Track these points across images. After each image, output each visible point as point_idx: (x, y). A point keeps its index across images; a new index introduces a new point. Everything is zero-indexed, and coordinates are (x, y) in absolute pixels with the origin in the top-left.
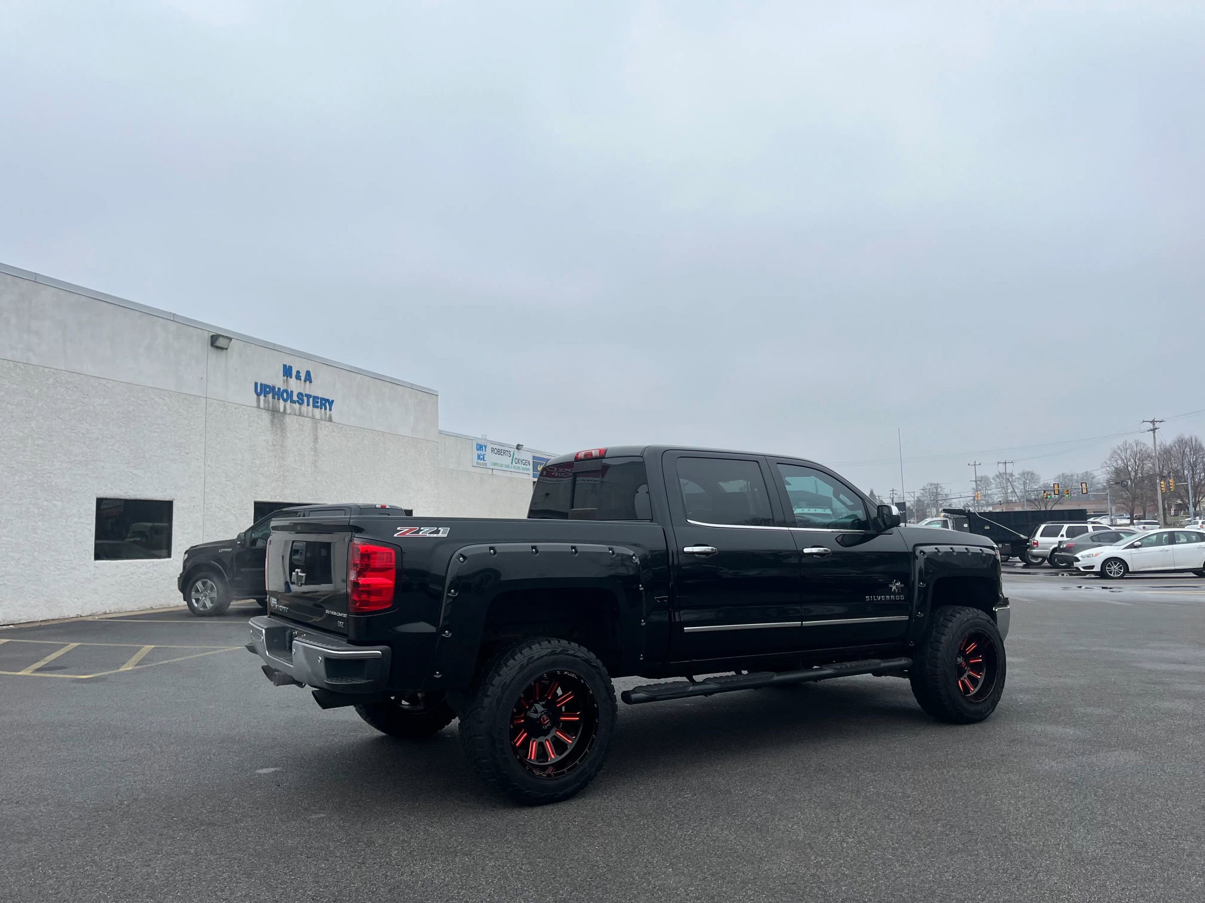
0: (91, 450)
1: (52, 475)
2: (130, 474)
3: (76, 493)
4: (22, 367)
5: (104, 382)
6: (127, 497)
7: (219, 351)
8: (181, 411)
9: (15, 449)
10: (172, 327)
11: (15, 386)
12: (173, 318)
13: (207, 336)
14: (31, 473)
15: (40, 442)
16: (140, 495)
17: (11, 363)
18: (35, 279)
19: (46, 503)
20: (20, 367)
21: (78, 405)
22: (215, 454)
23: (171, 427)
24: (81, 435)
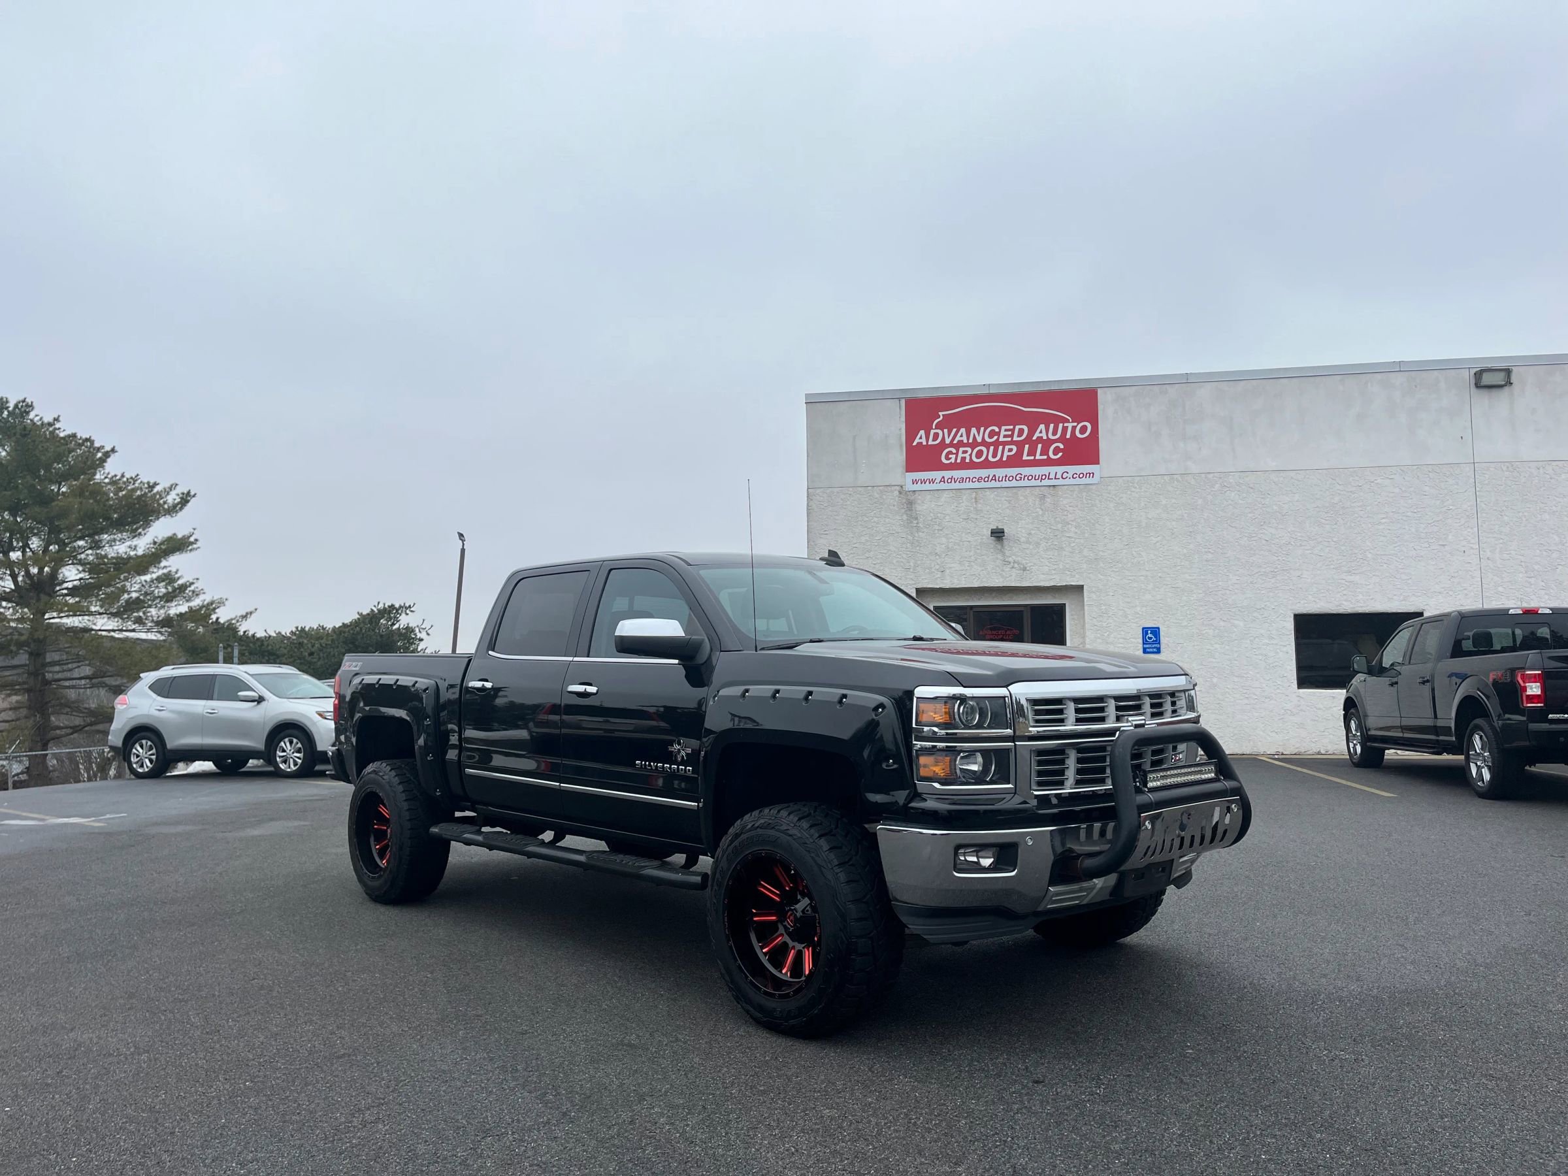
0: (1280, 558)
1: (1228, 592)
2: (1343, 582)
3: (1263, 610)
4: (1180, 479)
5: (1292, 474)
6: (1341, 610)
7: (1495, 392)
8: (1427, 488)
9: (1179, 568)
10: (1398, 379)
11: (1174, 501)
12: (1399, 367)
13: (1467, 376)
14: (1201, 592)
15: (1210, 556)
16: (1362, 607)
17: (1166, 477)
18: (1186, 380)
19: (1222, 624)
20: (1178, 481)
21: (1256, 508)
22: (1501, 541)
23: (1409, 514)
24: (1264, 542)
